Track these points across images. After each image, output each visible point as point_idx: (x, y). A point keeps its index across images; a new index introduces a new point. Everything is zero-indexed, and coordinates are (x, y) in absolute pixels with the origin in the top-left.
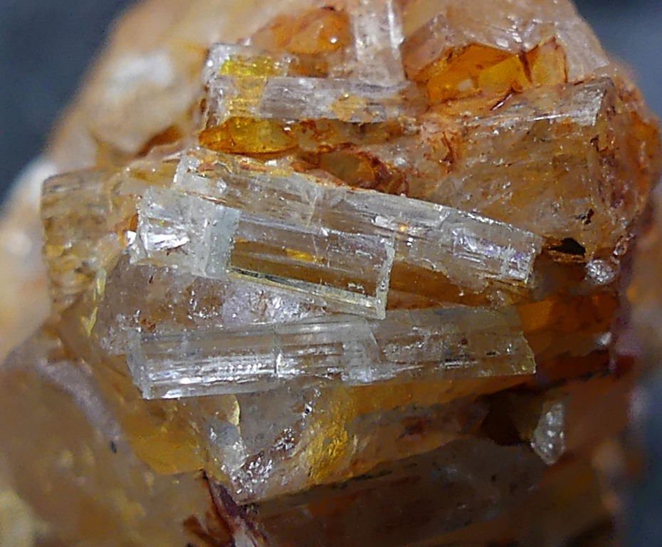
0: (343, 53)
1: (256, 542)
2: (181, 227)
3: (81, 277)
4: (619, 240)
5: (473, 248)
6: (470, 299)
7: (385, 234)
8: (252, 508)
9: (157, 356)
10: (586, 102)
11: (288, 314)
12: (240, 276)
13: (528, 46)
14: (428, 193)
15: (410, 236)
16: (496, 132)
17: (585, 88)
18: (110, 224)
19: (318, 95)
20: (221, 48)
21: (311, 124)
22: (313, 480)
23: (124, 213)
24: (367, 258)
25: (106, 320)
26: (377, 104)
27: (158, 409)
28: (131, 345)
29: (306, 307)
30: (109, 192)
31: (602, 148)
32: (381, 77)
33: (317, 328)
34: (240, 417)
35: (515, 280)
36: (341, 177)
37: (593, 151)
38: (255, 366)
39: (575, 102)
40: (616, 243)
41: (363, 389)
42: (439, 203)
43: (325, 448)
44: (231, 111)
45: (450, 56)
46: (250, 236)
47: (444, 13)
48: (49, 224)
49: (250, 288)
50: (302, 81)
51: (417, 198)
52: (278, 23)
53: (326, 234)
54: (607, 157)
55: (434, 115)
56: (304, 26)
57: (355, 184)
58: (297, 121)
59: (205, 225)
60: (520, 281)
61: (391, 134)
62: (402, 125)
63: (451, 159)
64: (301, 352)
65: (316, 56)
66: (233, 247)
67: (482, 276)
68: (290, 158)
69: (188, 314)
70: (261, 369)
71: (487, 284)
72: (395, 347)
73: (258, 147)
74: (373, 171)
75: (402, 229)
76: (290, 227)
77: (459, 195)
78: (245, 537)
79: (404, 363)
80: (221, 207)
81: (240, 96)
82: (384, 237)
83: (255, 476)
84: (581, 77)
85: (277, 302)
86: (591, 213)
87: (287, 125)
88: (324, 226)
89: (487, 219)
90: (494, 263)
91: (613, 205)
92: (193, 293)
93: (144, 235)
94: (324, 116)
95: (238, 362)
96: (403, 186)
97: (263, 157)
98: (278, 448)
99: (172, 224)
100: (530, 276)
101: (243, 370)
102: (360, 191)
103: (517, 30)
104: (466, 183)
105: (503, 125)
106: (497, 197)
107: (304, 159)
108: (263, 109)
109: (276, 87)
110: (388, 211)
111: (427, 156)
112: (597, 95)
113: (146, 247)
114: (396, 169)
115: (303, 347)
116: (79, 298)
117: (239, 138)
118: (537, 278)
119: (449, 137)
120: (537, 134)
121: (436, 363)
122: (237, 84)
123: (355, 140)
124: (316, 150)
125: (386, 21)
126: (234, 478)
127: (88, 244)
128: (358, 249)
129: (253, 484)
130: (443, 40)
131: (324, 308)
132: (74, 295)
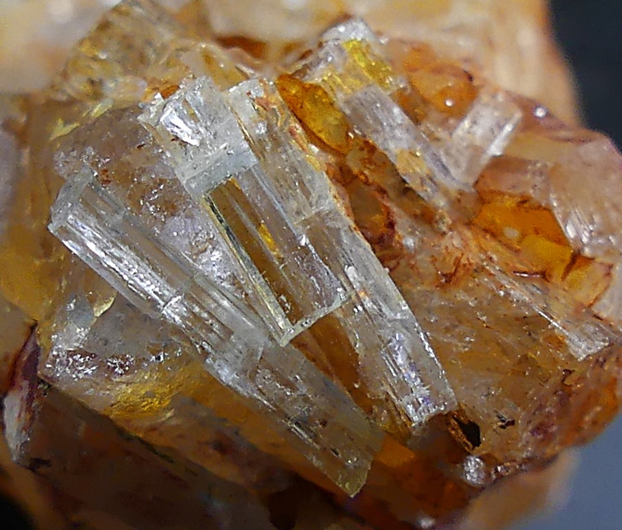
0: (446, 120)
1: (22, 415)
2: (202, 130)
3: (88, 88)
4: (510, 461)
5: (400, 361)
6: (359, 396)
7: (345, 285)
8: (46, 387)
9: (89, 207)
10: (589, 338)
11: (216, 272)
12: (209, 208)
13: (587, 252)
14: (406, 286)
15: (362, 305)
16: (502, 293)
17: (598, 326)
18: (151, 73)
19: (398, 133)
20: (361, 26)
21: (372, 149)
22: (111, 411)
23: (168, 76)
24: (315, 289)
25: (77, 141)
26: (435, 184)
27: (49, 244)
28: (78, 179)
29: (234, 279)
30: (173, 48)
31: (567, 382)
32: (457, 164)
33: (225, 303)
34: (104, 313)
35: (407, 416)
36: (354, 210)
37: (559, 378)
38: (153, 287)
39: (582, 330)
40: (506, 462)
41: (214, 381)
42: (407, 303)
43: (143, 398)
44: (323, 81)
45: (524, 202)
46: (246, 187)
47: (549, 164)
48: (104, 26)
49: (209, 225)
50: (396, 110)
51: (395, 282)
52: (420, 49)
53: (303, 243)
54: (564, 393)
55: (468, 234)
56: (438, 70)
57: (360, 225)
58: (364, 136)
59: (222, 147)
60: (410, 420)
61: (423, 215)
62: (437, 217)
63: (449, 279)
64: (197, 309)
65: (425, 102)
66: (224, 182)
67: (386, 388)
68: (331, 159)
69: (143, 198)
70: (155, 293)
71: (383, 397)
72: (269, 376)
73: (315, 126)
74: (382, 229)
75: (362, 295)
76: (281, 210)
77: (429, 311)
78: (18, 401)
79: (264, 394)
80: (246, 145)
81: (340, 76)
82: (343, 286)
83: (73, 367)
84: (604, 315)
85: (217, 255)
86: (512, 423)
87: (354, 133)
88: (308, 236)
89: (431, 351)
90: (405, 388)
91: (533, 432)
92: (162, 187)
93: (170, 109)
94: (386, 153)
95: (143, 271)
96: (393, 263)
97: (313, 137)
98: (109, 364)
99: (197, 121)
100: (420, 424)
101: (142, 280)
102: (359, 235)
103: (591, 231)
104: (441, 307)
105: (512, 292)
106: (455, 341)
107: (341, 169)
108: (347, 102)
109: (373, 96)
110: (365, 271)
111: (434, 260)
112: (604, 341)
113: (162, 120)
114: (402, 245)
115: (201, 307)
116: (71, 102)
117: (308, 105)
118: (424, 430)
119: (464, 261)
120: (532, 325)
121: (287, 417)
122: (347, 64)
123: (392, 194)
124: (356, 171)
125: (501, 128)
126: (55, 353)
127: (118, 69)
128: (316, 277)
129: (65, 371)
130: (531, 185)
131: (246, 295)
132: (69, 96)
